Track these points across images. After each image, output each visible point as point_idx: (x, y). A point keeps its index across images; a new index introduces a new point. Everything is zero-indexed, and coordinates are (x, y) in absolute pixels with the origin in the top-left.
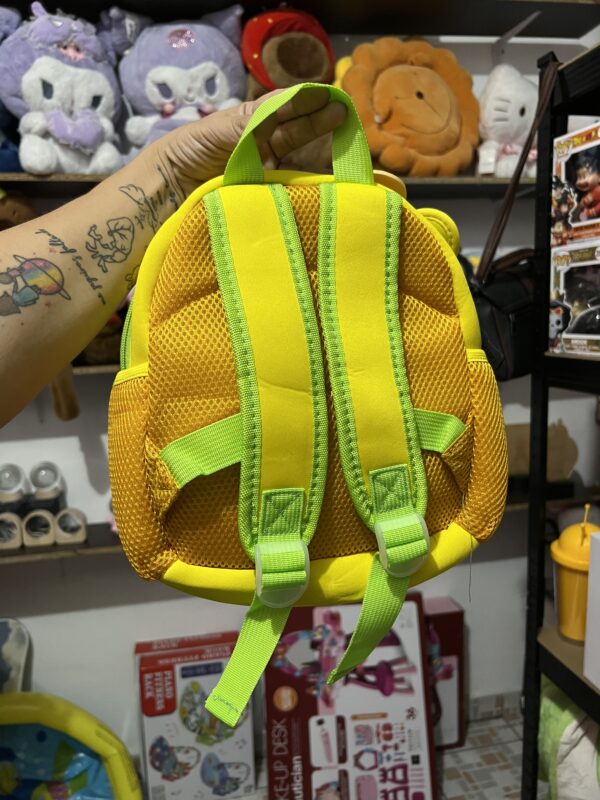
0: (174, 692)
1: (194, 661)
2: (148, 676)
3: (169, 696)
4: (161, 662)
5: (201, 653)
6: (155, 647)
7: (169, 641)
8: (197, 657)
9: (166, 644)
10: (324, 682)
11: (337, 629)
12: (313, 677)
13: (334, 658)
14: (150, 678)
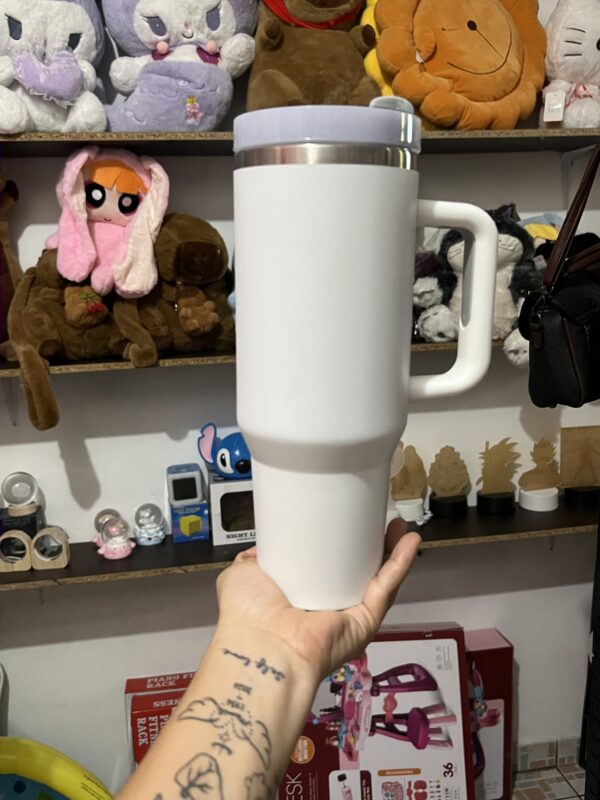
2: (141, 721)
6: (149, 686)
7: (165, 677)
9: (161, 682)
10: (346, 732)
11: (362, 670)
12: (334, 726)
13: (358, 704)
14: (144, 723)
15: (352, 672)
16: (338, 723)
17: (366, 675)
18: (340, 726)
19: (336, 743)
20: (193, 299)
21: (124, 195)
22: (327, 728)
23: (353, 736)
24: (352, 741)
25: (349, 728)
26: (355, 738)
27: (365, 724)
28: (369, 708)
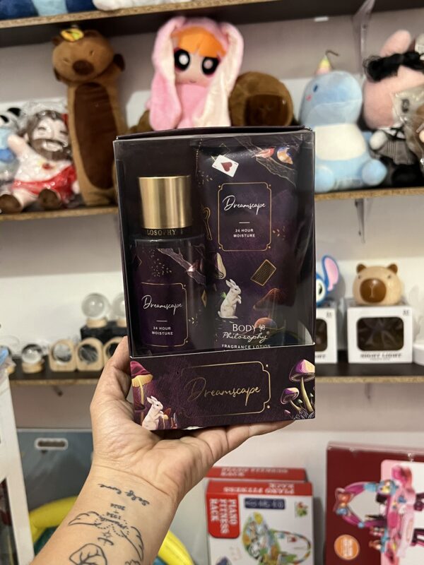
0: (238, 519)
1: (258, 493)
2: (213, 501)
3: (234, 523)
4: (226, 490)
5: (265, 486)
6: (223, 474)
7: (237, 468)
8: (260, 490)
9: (234, 472)
10: (389, 539)
11: (407, 486)
12: (378, 532)
13: (402, 516)
14: (216, 503)
15: (397, 487)
16: (382, 530)
17: (410, 491)
18: (383, 532)
19: (378, 547)
21: (206, 59)
22: (371, 533)
23: (395, 543)
24: (393, 547)
25: (392, 537)
26: (397, 545)
27: (407, 535)
28: (412, 520)
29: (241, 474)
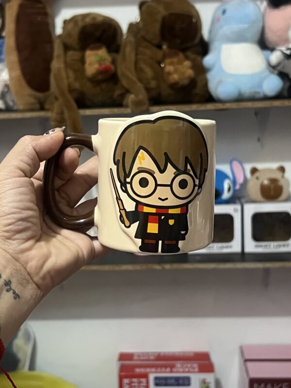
1: (166, 372)
2: (126, 381)
4: (137, 370)
5: (172, 367)
6: (136, 358)
7: (148, 354)
8: (168, 370)
9: (145, 357)
14: (128, 382)
20: (175, 60)
29: (152, 358)
